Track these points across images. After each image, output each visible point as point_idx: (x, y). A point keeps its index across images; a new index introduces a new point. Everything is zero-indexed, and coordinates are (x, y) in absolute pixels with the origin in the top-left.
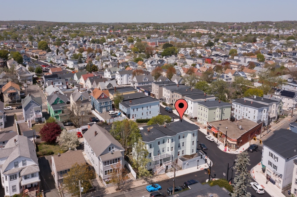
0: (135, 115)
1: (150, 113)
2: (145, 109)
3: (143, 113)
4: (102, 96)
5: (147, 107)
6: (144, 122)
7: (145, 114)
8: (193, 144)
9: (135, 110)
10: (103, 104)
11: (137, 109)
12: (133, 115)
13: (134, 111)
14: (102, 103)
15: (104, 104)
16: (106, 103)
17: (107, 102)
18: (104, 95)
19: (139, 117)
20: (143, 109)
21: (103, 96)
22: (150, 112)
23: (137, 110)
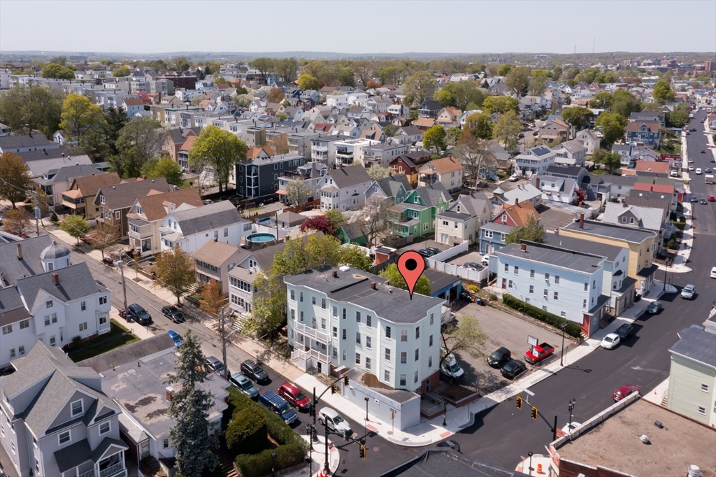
0: (511, 282)
1: (556, 298)
2: (539, 277)
3: (532, 287)
4: (502, 217)
5: (547, 276)
6: (521, 311)
7: (539, 291)
8: (388, 357)
9: (509, 267)
10: (489, 234)
11: (516, 268)
12: (504, 280)
13: (506, 269)
14: (487, 232)
15: (491, 236)
16: (497, 235)
17: (500, 234)
18: (508, 217)
19: (519, 294)
20: (532, 275)
21: (504, 219)
22: (556, 293)
23: (516, 272)
